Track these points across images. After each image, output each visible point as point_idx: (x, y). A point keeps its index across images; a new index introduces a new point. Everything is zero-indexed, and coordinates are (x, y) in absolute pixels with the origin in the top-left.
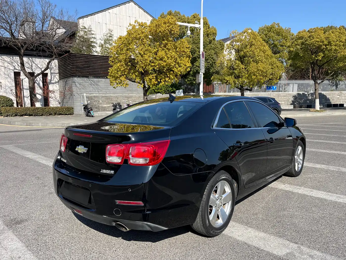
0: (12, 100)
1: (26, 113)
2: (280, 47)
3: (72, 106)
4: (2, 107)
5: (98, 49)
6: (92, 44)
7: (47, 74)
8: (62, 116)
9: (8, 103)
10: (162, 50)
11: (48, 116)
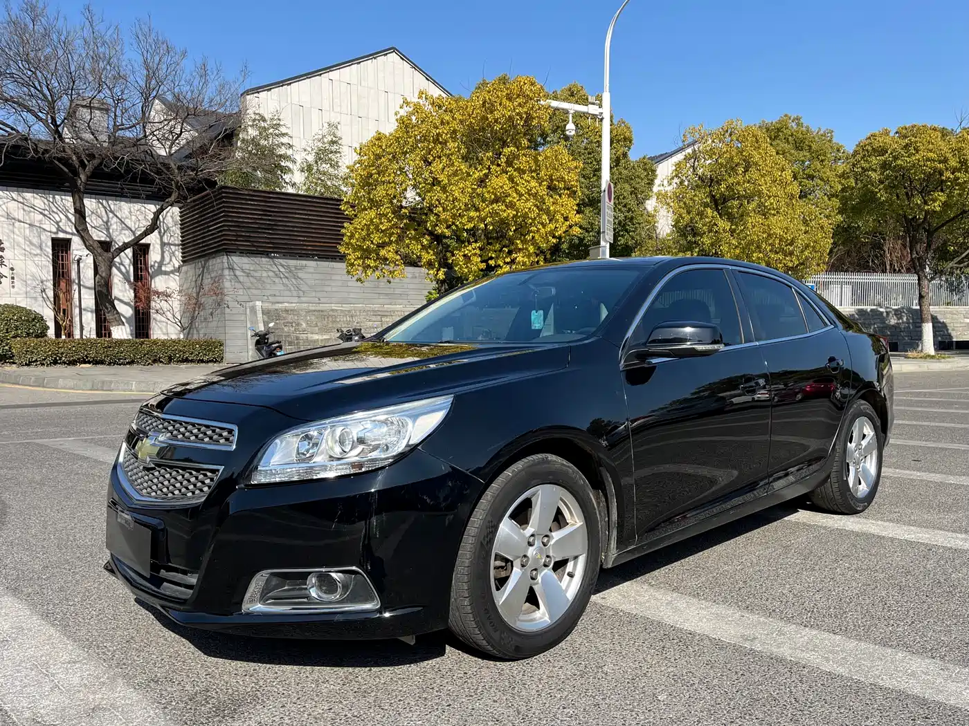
0: (42, 320)
1: (86, 356)
2: (807, 182)
3: (221, 338)
4: (13, 337)
5: (298, 177)
6: (283, 164)
7: (148, 246)
8: (189, 365)
9: (33, 325)
10: (501, 174)
11: (150, 366)
